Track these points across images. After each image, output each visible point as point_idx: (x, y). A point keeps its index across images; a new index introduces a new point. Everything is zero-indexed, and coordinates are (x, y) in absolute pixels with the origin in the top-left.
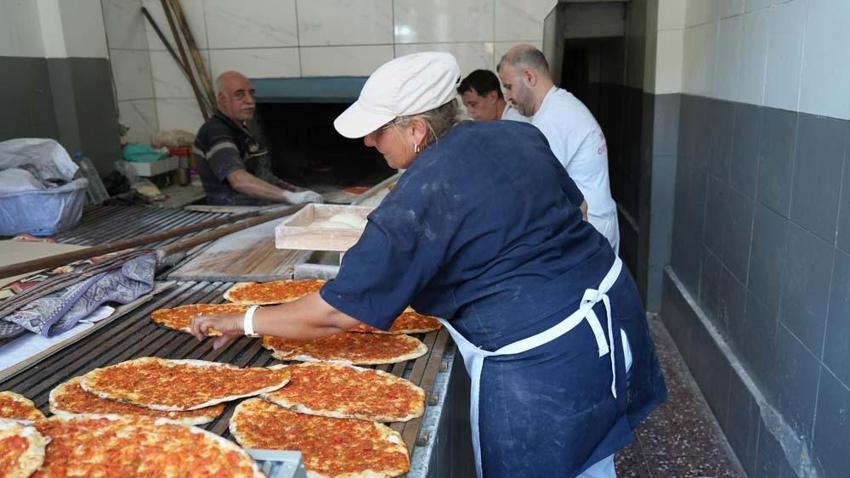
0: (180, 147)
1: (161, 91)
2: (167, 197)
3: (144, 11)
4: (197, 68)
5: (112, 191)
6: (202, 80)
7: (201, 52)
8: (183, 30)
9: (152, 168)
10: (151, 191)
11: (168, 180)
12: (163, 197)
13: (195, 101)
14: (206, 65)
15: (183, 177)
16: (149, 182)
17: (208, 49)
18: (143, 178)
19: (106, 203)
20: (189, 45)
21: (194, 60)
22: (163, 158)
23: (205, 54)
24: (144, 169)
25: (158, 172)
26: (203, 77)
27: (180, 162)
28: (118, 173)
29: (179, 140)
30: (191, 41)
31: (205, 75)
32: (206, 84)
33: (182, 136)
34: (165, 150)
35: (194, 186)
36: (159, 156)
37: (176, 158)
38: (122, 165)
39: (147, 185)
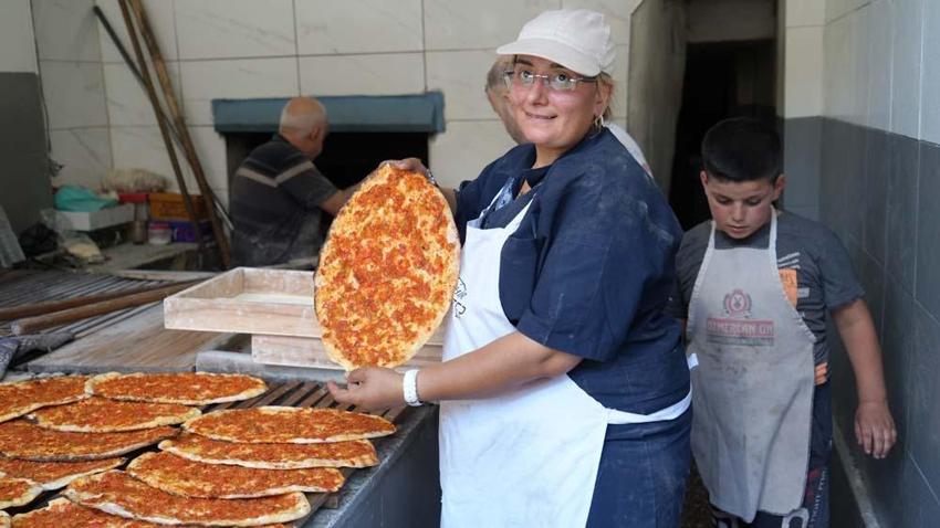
0: (138, 191)
1: (116, 117)
2: (107, 259)
3: (97, 11)
4: (162, 84)
5: (30, 251)
6: (168, 102)
7: (168, 64)
8: (143, 34)
9: (91, 219)
10: (88, 250)
11: (118, 236)
12: (101, 258)
13: (158, 130)
14: (176, 82)
15: (138, 232)
16: (87, 238)
17: (179, 60)
18: (80, 233)
19: (17, 266)
20: (152, 54)
21: (159, 76)
22: (108, 206)
23: (174, 67)
24: (82, 220)
25: (102, 225)
26: (169, 97)
27: (136, 211)
28: (42, 226)
29: (136, 183)
30: (155, 49)
31: (172, 94)
32: (173, 107)
33: (140, 176)
34: (114, 196)
35: (151, 245)
36: (101, 205)
37: (131, 206)
38: (52, 215)
39: (83, 242)
